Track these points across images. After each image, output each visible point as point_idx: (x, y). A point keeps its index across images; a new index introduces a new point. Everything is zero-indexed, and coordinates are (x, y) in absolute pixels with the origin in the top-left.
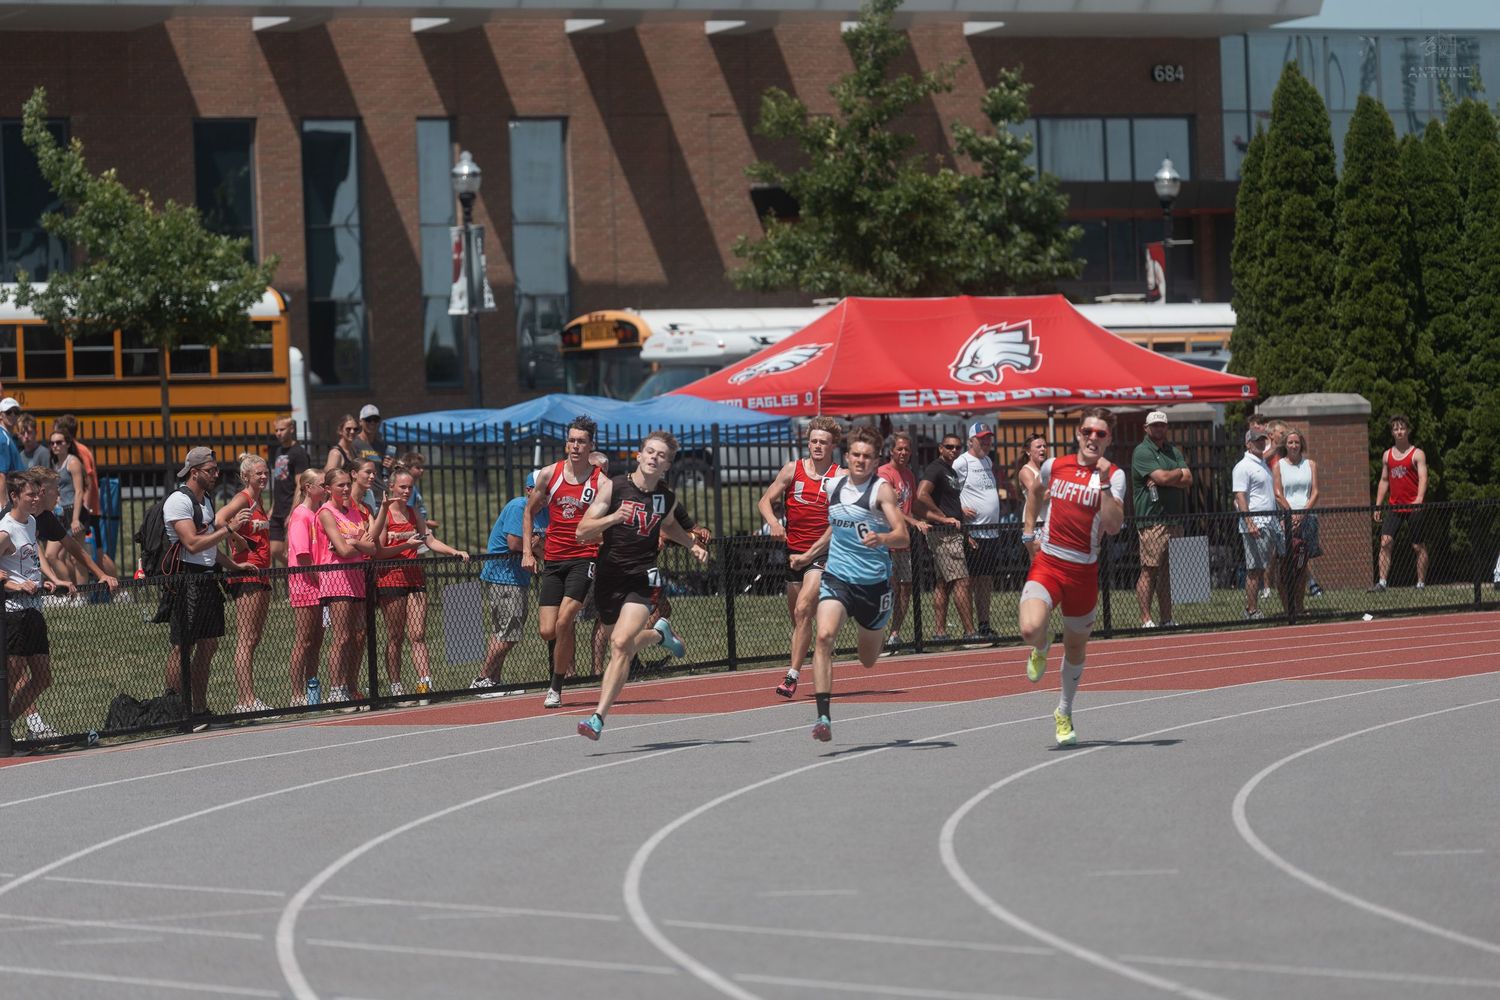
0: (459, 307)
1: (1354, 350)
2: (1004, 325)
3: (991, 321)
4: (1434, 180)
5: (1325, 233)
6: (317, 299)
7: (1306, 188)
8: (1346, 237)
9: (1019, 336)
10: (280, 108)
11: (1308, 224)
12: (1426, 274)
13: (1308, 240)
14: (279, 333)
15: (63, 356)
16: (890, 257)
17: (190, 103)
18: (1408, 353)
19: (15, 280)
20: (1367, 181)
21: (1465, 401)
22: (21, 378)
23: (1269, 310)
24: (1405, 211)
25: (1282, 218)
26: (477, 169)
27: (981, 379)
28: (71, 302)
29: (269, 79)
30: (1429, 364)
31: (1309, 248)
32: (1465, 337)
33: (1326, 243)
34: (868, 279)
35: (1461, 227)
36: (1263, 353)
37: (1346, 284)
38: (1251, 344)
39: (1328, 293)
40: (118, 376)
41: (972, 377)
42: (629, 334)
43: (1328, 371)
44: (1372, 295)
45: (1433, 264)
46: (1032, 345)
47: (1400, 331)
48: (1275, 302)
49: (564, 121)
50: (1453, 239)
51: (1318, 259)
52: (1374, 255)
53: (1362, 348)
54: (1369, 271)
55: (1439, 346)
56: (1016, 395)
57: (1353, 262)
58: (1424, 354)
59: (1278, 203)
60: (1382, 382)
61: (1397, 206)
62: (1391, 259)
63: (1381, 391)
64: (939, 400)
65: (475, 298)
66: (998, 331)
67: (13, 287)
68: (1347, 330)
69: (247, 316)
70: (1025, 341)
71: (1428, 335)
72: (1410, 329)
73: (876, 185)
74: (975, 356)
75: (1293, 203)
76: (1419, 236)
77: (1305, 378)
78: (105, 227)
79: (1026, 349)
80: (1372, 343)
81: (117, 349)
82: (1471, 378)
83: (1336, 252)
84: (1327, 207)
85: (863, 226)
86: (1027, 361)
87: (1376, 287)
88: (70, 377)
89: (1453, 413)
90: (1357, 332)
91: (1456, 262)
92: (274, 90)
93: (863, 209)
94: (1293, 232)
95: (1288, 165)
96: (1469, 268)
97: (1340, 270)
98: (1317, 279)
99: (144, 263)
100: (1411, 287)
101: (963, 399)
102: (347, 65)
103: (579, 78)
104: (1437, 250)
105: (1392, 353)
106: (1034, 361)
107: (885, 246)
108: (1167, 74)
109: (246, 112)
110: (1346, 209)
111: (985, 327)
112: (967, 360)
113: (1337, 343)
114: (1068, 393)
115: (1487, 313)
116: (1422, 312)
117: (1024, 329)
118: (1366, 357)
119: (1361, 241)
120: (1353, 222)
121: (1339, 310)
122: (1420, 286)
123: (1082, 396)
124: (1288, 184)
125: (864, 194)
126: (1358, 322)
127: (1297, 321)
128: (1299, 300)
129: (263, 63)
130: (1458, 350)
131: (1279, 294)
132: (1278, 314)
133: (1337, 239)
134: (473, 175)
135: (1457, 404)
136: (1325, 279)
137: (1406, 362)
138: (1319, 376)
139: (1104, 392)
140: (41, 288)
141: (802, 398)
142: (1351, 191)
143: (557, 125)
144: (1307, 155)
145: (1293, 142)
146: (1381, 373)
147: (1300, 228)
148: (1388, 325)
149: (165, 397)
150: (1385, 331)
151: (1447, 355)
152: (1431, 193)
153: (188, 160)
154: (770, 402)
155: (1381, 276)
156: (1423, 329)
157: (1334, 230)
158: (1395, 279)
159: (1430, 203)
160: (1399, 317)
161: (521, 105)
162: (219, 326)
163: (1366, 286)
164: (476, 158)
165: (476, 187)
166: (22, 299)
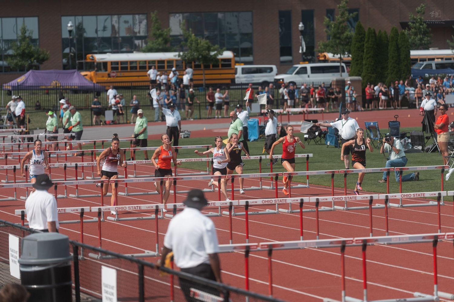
0: (300, 51)
1: (366, 69)
26: (303, 25)
52: (369, 53)
54: (369, 56)
57: (366, 54)
60: (370, 74)
65: (302, 50)
73: (341, 34)
84: (364, 45)
90: (367, 66)
95: (357, 38)
98: (361, 57)
119: (367, 51)
120: (366, 48)
134: (302, 27)
142: (366, 42)
145: (358, 35)
146: (369, 73)
163: (368, 58)
164: (303, 24)
165: (303, 29)
166: (179, 56)
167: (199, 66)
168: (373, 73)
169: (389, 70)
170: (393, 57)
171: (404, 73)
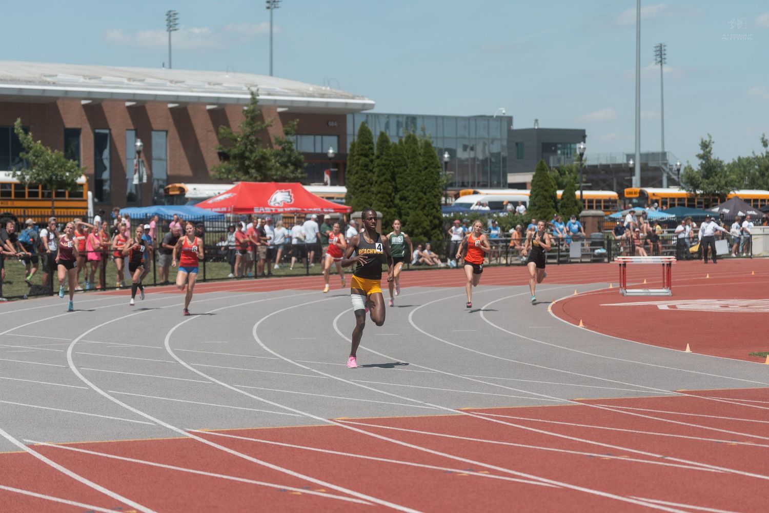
0: (136, 182)
1: (378, 200)
2: (283, 190)
3: (280, 190)
4: (400, 155)
5: (371, 168)
6: (98, 178)
7: (366, 156)
8: (376, 170)
9: (287, 194)
10: (88, 125)
11: (366, 166)
12: (398, 180)
13: (367, 170)
14: (85, 187)
15: (24, 193)
16: (253, 171)
17: (63, 123)
18: (392, 201)
19: (11, 170)
20: (382, 154)
21: (407, 214)
22: (13, 197)
23: (356, 189)
24: (392, 163)
25: (360, 164)
26: (142, 144)
27: (277, 205)
28: (27, 177)
29: (85, 117)
30: (398, 204)
31: (367, 172)
32: (408, 197)
33: (371, 171)
34: (247, 177)
35: (407, 168)
36: (354, 200)
37: (376, 182)
38: (350, 198)
39: (371, 184)
40: (40, 198)
41: (274, 204)
42: (182, 190)
43: (371, 205)
44: (383, 185)
45: (399, 177)
46: (291, 196)
47: (390, 195)
48: (357, 187)
49: (167, 132)
50: (405, 171)
51: (369, 175)
52: (383, 174)
53: (380, 199)
54: (382, 179)
55: (401, 199)
56: (286, 209)
57: (378, 176)
58: (397, 201)
59: (359, 159)
60: (385, 209)
61: (390, 161)
62: (388, 176)
63: (385, 211)
64: (265, 210)
65: (141, 179)
66: (282, 192)
67: (11, 173)
68: (376, 195)
69: (76, 183)
70: (289, 195)
71: (398, 196)
72: (393, 194)
73: (251, 152)
74: (275, 199)
75: (363, 160)
76: (396, 170)
77: (365, 207)
78: (37, 157)
79: (289, 197)
80: (383, 198)
81: (40, 190)
82: (409, 208)
83: (374, 173)
84: (372, 161)
85: (247, 163)
86: (289, 201)
87: (384, 183)
88: (27, 198)
89: (404, 217)
90: (379, 195)
91: (405, 177)
92: (86, 121)
93: (248, 158)
94: (363, 168)
95: (362, 150)
96: (409, 179)
97: (375, 178)
98: (369, 181)
99: (47, 167)
100: (393, 183)
101: (272, 210)
102: (107, 114)
103: (171, 120)
104: (401, 173)
105: (388, 201)
106: (291, 200)
107: (253, 168)
108: (332, 124)
109: (79, 126)
110: (377, 162)
111: (278, 191)
112: (273, 199)
113: (374, 198)
114: (300, 209)
115: (413, 191)
116: (396, 190)
117: (289, 192)
118: (381, 202)
119: (380, 170)
120: (378, 165)
121: (374, 189)
122: (396, 183)
123: (304, 210)
124: (361, 155)
125: (247, 154)
126: (379, 192)
127: (363, 192)
128: (364, 186)
129: (84, 113)
130: (406, 200)
131: (359, 184)
132: (358, 190)
133: (374, 170)
134: (141, 146)
135: (405, 215)
136: (371, 180)
137: (391, 203)
138: (368, 206)
139: (310, 209)
140: (19, 173)
141: (227, 209)
142: (378, 157)
143: (164, 133)
144: (367, 147)
145: (363, 143)
146: (385, 206)
147: (365, 166)
148: (387, 193)
149: (53, 204)
150: (385, 195)
151: (403, 202)
152: (399, 158)
153: (62, 139)
154: (218, 210)
155: (385, 180)
156: (396, 194)
157: (373, 168)
158: (389, 181)
159: (399, 161)
160: (390, 191)
161: (155, 126)
162: (69, 185)
163: (382, 183)
164: (142, 141)
165: (141, 149)
166: (14, 176)
167: (36, 194)
168: (390, 207)
169: (410, 203)
170: (417, 182)
171: (434, 208)
